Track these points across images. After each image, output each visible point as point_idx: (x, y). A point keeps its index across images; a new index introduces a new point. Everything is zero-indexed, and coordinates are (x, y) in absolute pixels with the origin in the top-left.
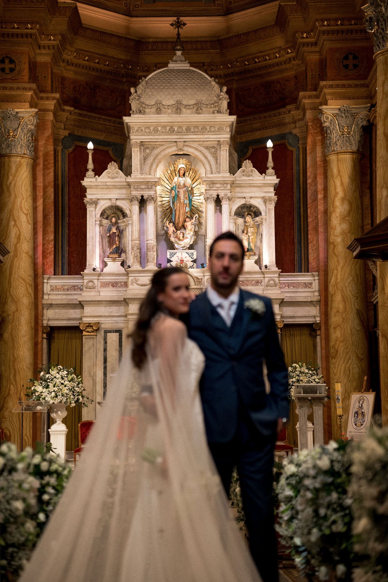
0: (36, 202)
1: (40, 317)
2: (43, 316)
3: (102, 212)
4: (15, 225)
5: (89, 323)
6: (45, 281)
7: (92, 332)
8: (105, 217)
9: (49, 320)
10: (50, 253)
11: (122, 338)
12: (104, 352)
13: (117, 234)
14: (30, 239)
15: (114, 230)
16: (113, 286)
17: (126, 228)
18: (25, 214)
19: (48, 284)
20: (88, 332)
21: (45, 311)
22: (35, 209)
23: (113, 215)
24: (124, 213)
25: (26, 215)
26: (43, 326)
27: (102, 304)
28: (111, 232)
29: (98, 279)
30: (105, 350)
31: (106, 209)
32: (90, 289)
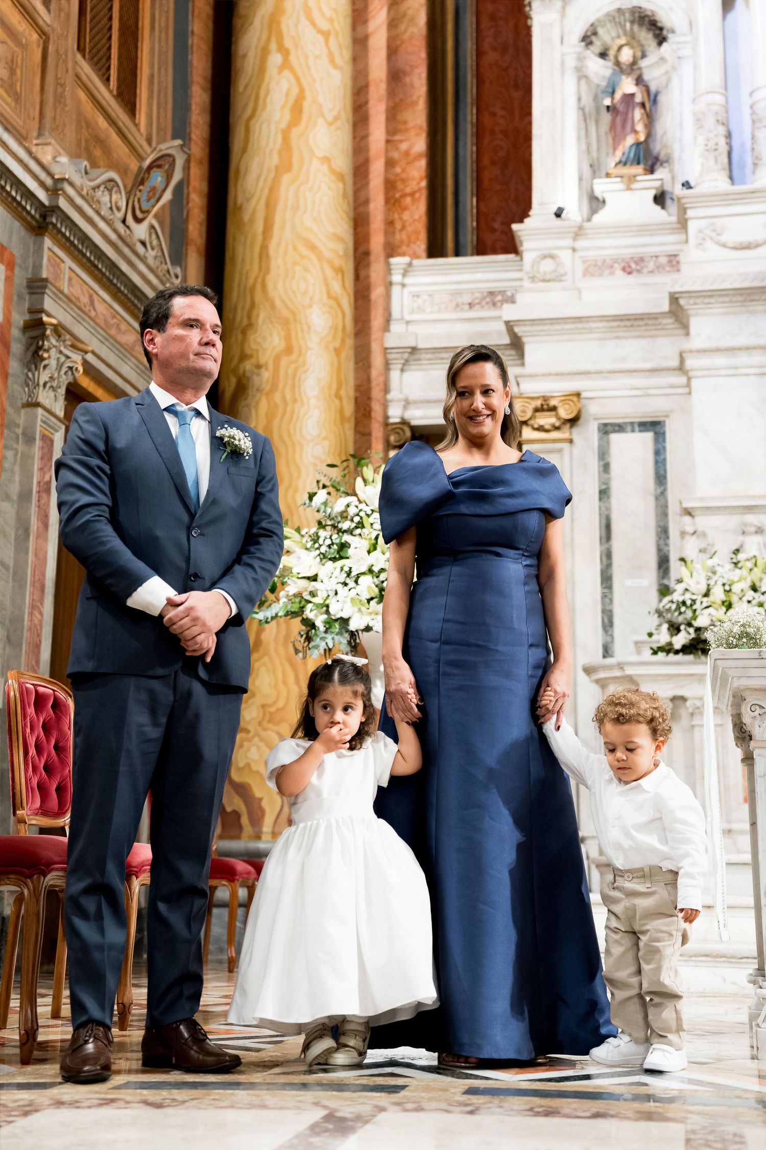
0: (365, 22)
1: (376, 393)
2: (386, 389)
3: (587, 31)
4: (286, 64)
5: (545, 399)
6: (396, 278)
7: (557, 428)
8: (597, 47)
9: (407, 403)
10: (412, 194)
11: (664, 448)
12: (600, 499)
13: (638, 99)
14: (336, 118)
15: (628, 86)
16: (627, 270)
17: (668, 81)
18: (320, 31)
19: (406, 290)
20: (541, 429)
21: (395, 375)
22: (360, 43)
23: (623, 41)
24: (661, 29)
25: (326, 35)
26: (386, 424)
27: (590, 331)
28: (618, 96)
29: (574, 250)
30: (604, 494)
31: (598, 21)
32: (545, 281)
